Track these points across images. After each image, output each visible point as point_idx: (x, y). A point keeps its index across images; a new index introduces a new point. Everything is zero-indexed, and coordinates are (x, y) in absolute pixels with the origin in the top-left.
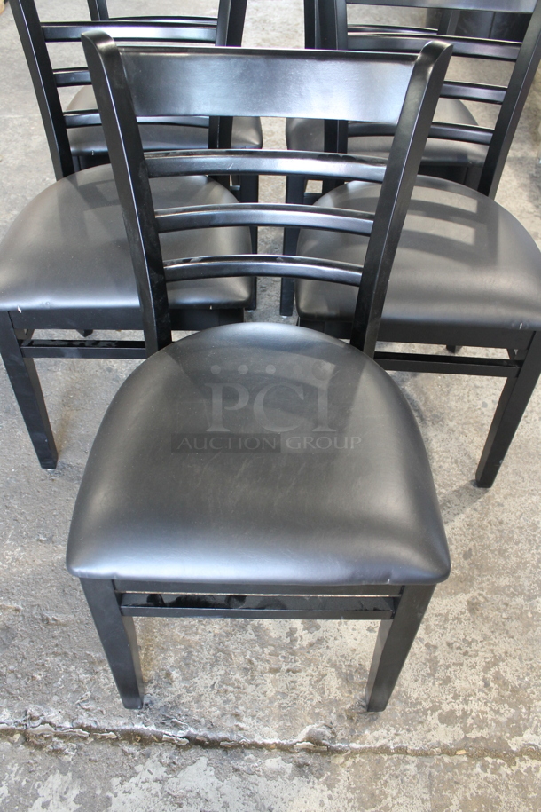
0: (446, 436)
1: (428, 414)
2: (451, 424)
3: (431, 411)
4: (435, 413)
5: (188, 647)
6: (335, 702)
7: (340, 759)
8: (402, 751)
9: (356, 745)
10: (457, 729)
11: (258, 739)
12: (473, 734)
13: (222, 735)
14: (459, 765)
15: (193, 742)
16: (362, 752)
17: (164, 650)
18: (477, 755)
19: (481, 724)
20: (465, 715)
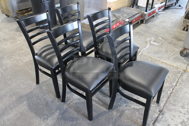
5: (138, 117)
6: (155, 107)
7: (163, 110)
8: (165, 104)
9: (162, 108)
10: (165, 98)
11: (157, 117)
12: (166, 97)
13: (154, 120)
14: (169, 100)
15: (154, 124)
16: (163, 107)
17: (137, 121)
18: (169, 98)
19: (165, 95)
20: (163, 96)
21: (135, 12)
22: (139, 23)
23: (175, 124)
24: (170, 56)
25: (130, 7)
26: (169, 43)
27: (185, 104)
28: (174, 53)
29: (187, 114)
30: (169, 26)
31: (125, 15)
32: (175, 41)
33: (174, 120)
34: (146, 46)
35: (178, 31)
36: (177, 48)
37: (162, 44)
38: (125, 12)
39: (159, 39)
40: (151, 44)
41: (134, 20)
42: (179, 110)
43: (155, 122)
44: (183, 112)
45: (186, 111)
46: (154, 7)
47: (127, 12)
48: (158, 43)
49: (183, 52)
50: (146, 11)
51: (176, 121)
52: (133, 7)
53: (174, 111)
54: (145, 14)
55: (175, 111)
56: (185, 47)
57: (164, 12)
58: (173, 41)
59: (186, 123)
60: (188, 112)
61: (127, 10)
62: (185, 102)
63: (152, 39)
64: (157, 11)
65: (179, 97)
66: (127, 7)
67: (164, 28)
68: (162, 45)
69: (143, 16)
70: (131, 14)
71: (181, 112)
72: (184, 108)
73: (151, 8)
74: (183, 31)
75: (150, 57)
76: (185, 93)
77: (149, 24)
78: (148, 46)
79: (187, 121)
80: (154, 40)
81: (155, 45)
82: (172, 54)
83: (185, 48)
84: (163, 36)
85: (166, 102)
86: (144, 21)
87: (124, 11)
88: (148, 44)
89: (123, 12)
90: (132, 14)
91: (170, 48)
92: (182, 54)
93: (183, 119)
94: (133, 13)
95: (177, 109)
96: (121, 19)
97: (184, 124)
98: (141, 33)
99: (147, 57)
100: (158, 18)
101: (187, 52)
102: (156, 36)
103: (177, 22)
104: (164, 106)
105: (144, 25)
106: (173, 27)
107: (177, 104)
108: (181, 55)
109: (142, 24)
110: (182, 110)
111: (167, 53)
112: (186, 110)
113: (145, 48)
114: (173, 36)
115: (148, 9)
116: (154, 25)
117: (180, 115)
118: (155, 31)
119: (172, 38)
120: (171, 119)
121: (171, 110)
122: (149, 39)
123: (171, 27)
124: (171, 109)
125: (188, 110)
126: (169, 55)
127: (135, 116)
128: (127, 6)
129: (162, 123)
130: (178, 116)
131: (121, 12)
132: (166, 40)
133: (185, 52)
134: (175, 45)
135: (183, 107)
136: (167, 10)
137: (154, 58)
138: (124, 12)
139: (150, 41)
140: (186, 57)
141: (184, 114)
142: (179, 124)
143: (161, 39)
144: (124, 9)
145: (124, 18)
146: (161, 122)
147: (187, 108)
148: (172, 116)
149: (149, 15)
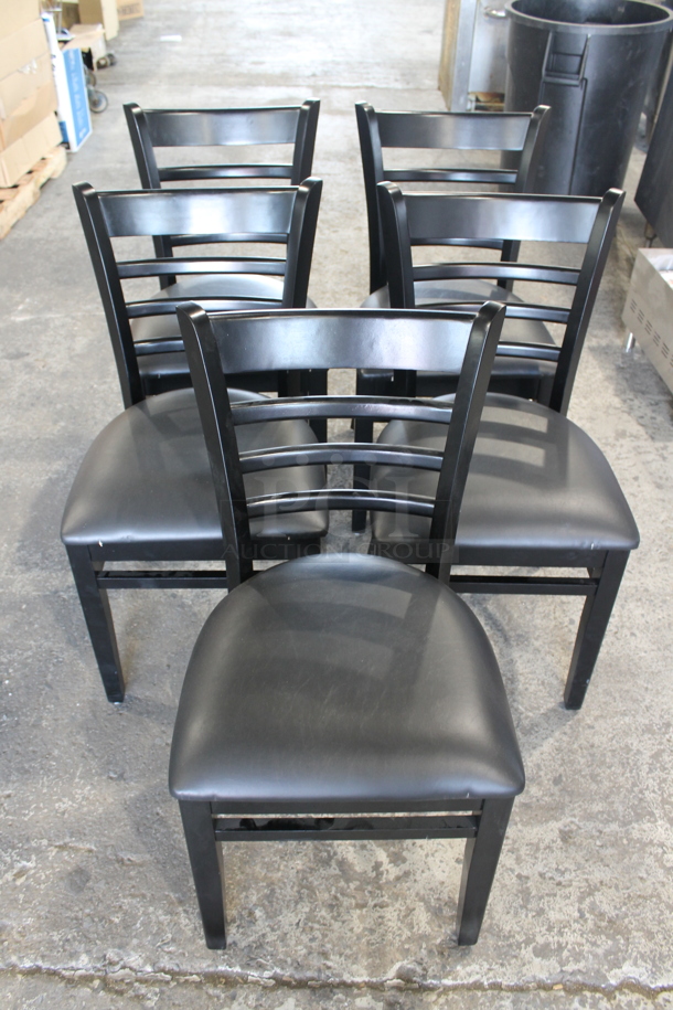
0: (531, 657)
1: (512, 634)
2: (537, 644)
3: (515, 631)
4: (519, 632)
5: (270, 884)
6: (424, 937)
7: (433, 997)
8: (496, 986)
9: (448, 982)
10: (553, 962)
11: (347, 978)
12: (570, 967)
13: (309, 974)
14: (556, 1000)
15: (280, 983)
16: (455, 988)
17: (246, 889)
18: (575, 989)
19: (578, 956)
20: (560, 948)
43: (301, 985)
85: (519, 989)
104: (478, 986)
127: (269, 866)
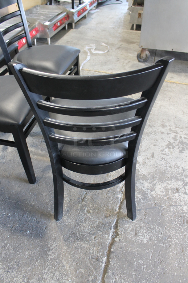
21: (57, 11)
22: (67, 28)
23: (160, 150)
24: (124, 65)
25: (47, 4)
26: (118, 48)
27: (164, 121)
28: (129, 60)
29: (171, 133)
30: (110, 27)
31: (42, 18)
32: (125, 45)
33: (157, 145)
34: (86, 58)
35: (125, 32)
36: (130, 53)
37: (108, 51)
38: (41, 14)
39: (102, 45)
40: (92, 54)
41: (59, 24)
42: (159, 130)
44: (166, 132)
45: (169, 130)
46: (83, 2)
47: (44, 13)
48: (103, 51)
49: (142, 56)
50: (73, 8)
51: (160, 146)
52: (51, 4)
53: (153, 134)
54: (73, 12)
55: (155, 133)
56: (143, 47)
57: (98, 10)
58: (123, 46)
59: (174, 144)
60: (171, 130)
61: (42, 10)
62: (163, 119)
63: (91, 46)
64: (88, 8)
65: (154, 114)
66: (41, 6)
67: (104, 31)
68: (108, 53)
69: (70, 15)
70: (51, 15)
71: (163, 133)
72: (165, 127)
73: (79, 3)
74: (132, 31)
75: (97, 71)
76: (160, 107)
77: (82, 28)
78: (88, 58)
79: (174, 141)
80: (94, 48)
81: (98, 54)
82: (126, 62)
83: (143, 49)
84: (106, 41)
86: (73, 24)
87: (38, 12)
88: (89, 54)
89: (36, 14)
90: (53, 15)
91: (122, 55)
92: (140, 58)
93: (169, 141)
94: (53, 13)
95: (157, 130)
96: (37, 23)
97: (171, 147)
98: (74, 42)
99: (92, 72)
100: (92, 19)
101: (146, 55)
102: (97, 42)
103: (120, 21)
105: (74, 30)
106: (116, 27)
107: (155, 124)
108: (139, 61)
109: (72, 30)
110: (163, 130)
111: (118, 62)
112: (169, 128)
113: (85, 60)
114: (120, 39)
115: (74, 5)
116: (89, 28)
117: (163, 136)
118: (93, 36)
119: (120, 41)
120: (154, 145)
121: (150, 134)
122: (88, 48)
123: (114, 28)
124: (149, 132)
125: (170, 128)
126: (122, 63)
128: (42, 4)
129: (143, 155)
130: (160, 138)
131: (34, 14)
132: (112, 45)
133: (144, 55)
134: (127, 50)
135: (163, 126)
136: (101, 8)
137: (103, 71)
138: (39, 14)
139: (89, 50)
140: (146, 63)
141: (168, 133)
142: (166, 148)
143: (105, 45)
144: (37, 10)
145: (42, 22)
146: (141, 153)
147: (169, 126)
148: (153, 141)
149: (79, 13)
